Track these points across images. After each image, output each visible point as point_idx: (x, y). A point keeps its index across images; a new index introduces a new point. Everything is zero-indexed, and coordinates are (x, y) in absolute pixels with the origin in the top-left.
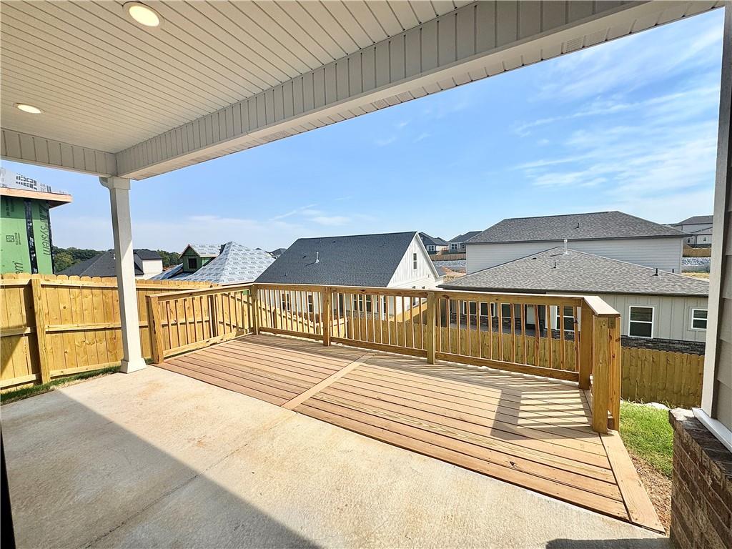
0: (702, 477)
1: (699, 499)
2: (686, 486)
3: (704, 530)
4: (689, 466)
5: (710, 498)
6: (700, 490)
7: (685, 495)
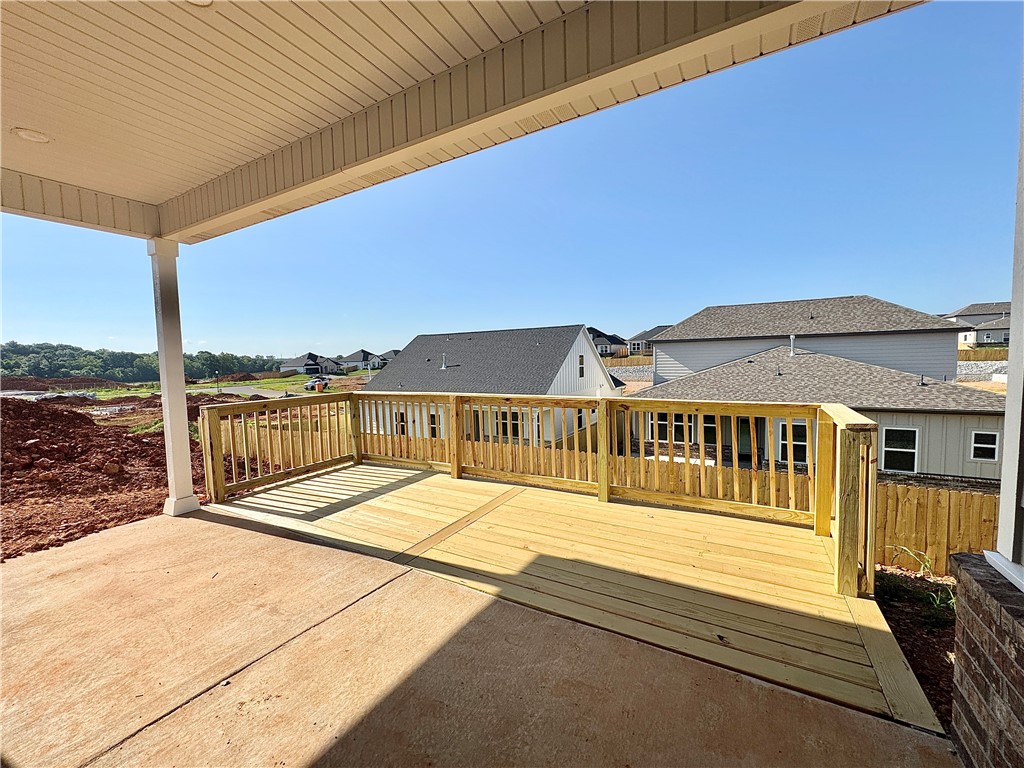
0: (999, 648)
1: (996, 680)
2: (976, 664)
3: (1003, 725)
4: (981, 634)
5: (1013, 678)
6: (998, 668)
7: (974, 677)
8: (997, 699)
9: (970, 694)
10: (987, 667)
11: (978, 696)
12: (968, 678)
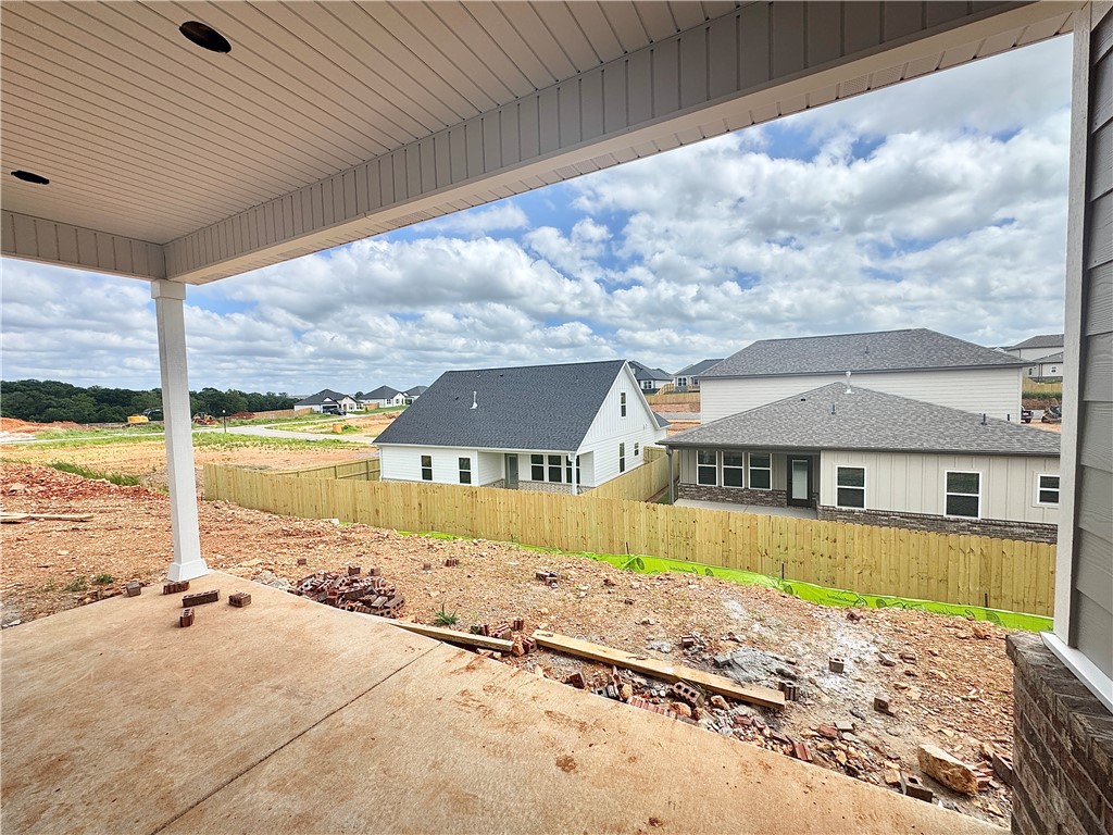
0: (1057, 739)
2: (1034, 751)
3: (1061, 819)
4: (1039, 720)
5: (1069, 770)
6: (1055, 760)
7: (1033, 765)
8: (1055, 791)
9: (1028, 784)
10: (1044, 756)
11: (1036, 785)
12: (1026, 767)
